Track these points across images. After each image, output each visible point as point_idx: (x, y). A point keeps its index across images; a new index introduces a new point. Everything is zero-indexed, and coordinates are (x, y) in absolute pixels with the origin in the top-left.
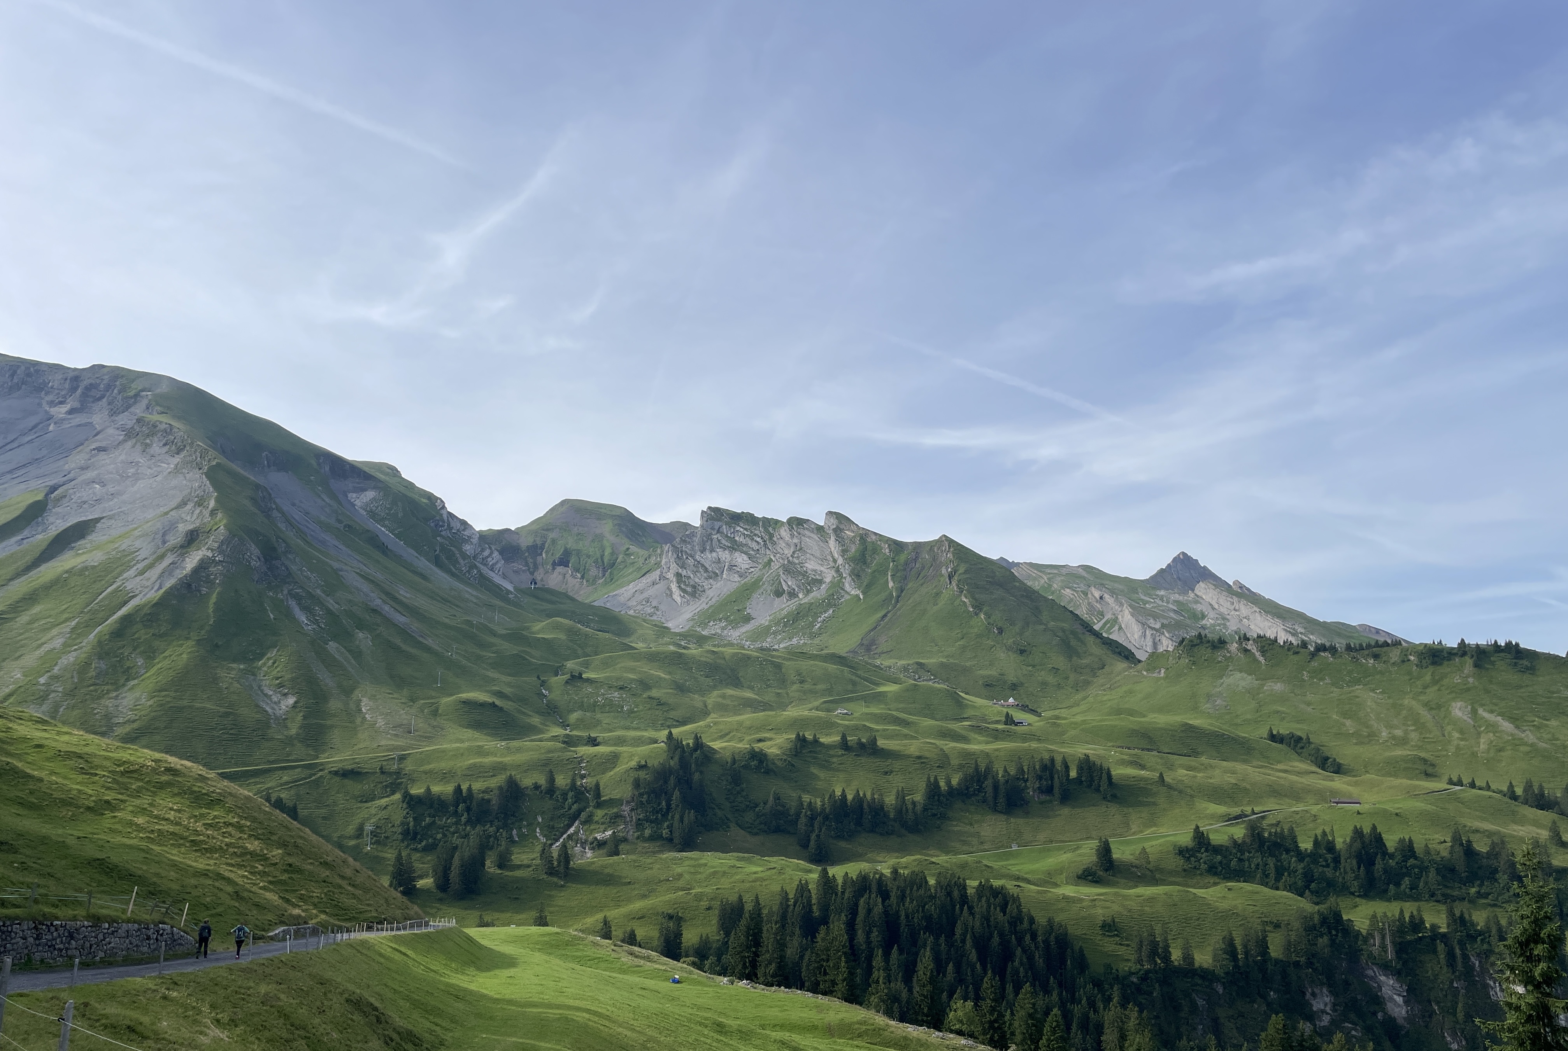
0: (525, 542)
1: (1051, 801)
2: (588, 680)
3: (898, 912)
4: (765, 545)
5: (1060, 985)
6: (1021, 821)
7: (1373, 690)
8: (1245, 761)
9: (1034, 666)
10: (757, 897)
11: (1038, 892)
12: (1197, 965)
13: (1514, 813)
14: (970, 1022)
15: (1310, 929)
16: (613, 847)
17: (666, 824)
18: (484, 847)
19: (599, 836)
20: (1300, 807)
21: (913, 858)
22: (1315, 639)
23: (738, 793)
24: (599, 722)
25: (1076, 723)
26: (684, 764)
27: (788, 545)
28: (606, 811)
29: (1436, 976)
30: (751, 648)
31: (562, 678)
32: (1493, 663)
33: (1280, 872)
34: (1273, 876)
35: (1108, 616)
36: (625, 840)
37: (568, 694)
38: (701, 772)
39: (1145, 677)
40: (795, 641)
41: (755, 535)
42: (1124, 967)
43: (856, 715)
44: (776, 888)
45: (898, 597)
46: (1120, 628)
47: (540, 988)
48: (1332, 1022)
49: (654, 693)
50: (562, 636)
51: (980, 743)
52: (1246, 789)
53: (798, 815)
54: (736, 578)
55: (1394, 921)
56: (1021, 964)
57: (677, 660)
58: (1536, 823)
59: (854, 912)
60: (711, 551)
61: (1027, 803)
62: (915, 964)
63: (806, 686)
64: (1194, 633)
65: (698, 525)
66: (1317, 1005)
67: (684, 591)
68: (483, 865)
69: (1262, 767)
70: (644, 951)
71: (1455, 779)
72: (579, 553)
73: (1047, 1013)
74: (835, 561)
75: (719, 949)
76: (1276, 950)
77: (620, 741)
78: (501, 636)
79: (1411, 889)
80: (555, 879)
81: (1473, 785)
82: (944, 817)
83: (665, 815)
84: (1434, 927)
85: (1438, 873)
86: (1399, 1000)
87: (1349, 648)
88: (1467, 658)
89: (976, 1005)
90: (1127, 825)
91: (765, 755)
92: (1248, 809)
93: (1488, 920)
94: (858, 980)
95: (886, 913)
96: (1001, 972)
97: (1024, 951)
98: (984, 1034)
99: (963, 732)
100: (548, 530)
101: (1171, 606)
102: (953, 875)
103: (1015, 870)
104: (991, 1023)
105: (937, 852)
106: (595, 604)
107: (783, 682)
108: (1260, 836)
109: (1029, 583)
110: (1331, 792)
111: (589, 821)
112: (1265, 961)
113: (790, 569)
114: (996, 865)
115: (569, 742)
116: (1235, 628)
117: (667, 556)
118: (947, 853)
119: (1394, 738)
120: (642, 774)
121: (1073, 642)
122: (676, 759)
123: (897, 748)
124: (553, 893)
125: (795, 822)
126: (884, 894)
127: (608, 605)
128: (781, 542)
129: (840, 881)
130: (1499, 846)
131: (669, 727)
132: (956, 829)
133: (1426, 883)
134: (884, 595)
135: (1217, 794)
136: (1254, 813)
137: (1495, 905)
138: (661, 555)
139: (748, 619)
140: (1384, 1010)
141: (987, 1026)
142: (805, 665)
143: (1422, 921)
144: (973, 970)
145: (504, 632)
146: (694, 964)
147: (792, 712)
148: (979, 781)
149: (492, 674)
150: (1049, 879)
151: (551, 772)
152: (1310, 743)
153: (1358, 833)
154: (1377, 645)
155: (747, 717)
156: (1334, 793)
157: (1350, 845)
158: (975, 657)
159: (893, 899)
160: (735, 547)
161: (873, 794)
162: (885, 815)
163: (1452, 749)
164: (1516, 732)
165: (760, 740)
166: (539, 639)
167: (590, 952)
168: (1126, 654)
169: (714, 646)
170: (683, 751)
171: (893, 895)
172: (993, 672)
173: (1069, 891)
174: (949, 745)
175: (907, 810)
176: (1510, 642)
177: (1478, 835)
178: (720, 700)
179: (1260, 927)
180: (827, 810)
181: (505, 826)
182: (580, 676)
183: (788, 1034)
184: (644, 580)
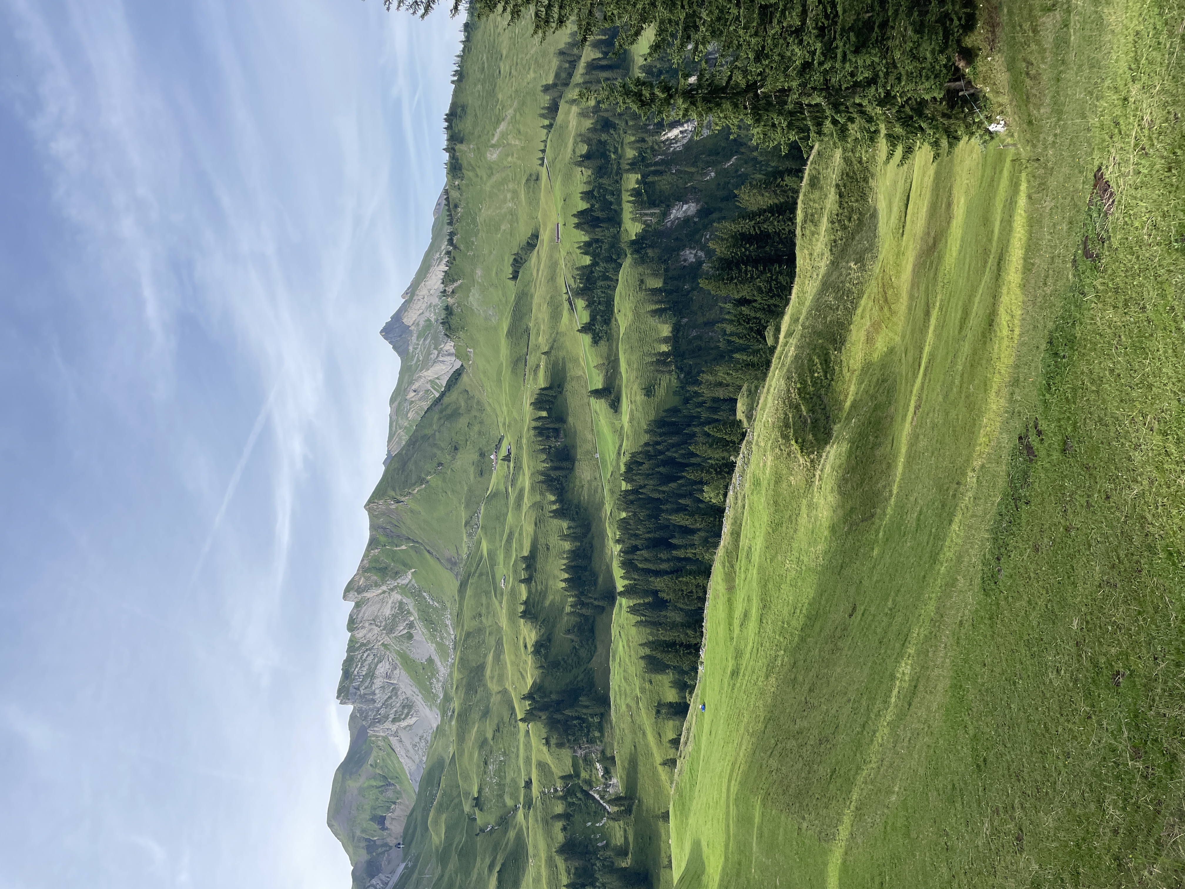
0: (364, 856)
1: (564, 430)
2: (479, 792)
3: (646, 539)
4: (370, 649)
5: (689, 425)
6: (579, 451)
7: (480, 210)
8: (532, 297)
9: (467, 440)
10: (641, 645)
11: (628, 439)
12: (670, 335)
13: (561, 127)
14: (717, 488)
15: (642, 260)
16: (608, 761)
17: (590, 719)
18: (612, 869)
19: (601, 773)
20: (562, 263)
21: (608, 529)
22: (444, 246)
23: (565, 662)
24: (514, 780)
25: (508, 411)
26: (544, 708)
27: (370, 630)
28: (582, 769)
29: (669, 183)
30: (453, 658)
31: (478, 814)
32: (459, 131)
33: (606, 278)
34: (609, 283)
35: (429, 386)
36: (603, 752)
37: (491, 808)
38: (551, 693)
39: (474, 362)
40: (448, 622)
41: (361, 658)
42: (675, 382)
43: (505, 572)
44: (633, 631)
45: (413, 541)
46: (438, 378)
47: (715, 822)
48: (702, 250)
49: (489, 735)
50: (444, 817)
51: (524, 480)
52: (551, 298)
53: (581, 615)
54: (397, 672)
55: (635, 207)
56: (676, 452)
57: (463, 718)
58: (568, 113)
59: (648, 571)
60: (375, 694)
61: (566, 446)
62: (681, 527)
63: (483, 611)
64: (441, 327)
65: (352, 707)
66: (692, 259)
67: (407, 715)
68: (626, 868)
69: (535, 286)
70: (683, 733)
71: (540, 162)
72: (374, 808)
73: (708, 435)
74: (384, 592)
75: (679, 673)
76: (657, 283)
77: (528, 761)
78: (443, 871)
79: (614, 195)
80: (634, 807)
81: (543, 151)
82: (578, 506)
83: (584, 720)
84: (637, 182)
85: (602, 177)
86: (685, 207)
87: (450, 223)
88: (457, 148)
89: (706, 484)
90: (579, 378)
91: (537, 642)
92: (565, 297)
93: (631, 148)
94: (694, 568)
95: (647, 548)
96: (683, 466)
97: (668, 450)
98: (725, 478)
99: (517, 492)
100: (353, 837)
101: (421, 343)
102: (618, 499)
103: (613, 456)
104: (717, 473)
105: (604, 511)
106: (417, 791)
107: (480, 631)
108: (582, 290)
109: (404, 443)
110: (551, 242)
111: (589, 783)
112: (665, 291)
113: (390, 629)
114: (610, 469)
115: (529, 804)
116: (437, 299)
117: (377, 731)
118: (604, 504)
119: (513, 199)
120: (553, 741)
121: (449, 411)
122: (541, 714)
123: (529, 541)
124: (644, 808)
125: (586, 618)
126: (634, 549)
127: (418, 779)
128: (368, 636)
129: (626, 582)
130: (583, 138)
131: (516, 721)
132: (586, 498)
133: (609, 185)
134: (412, 553)
135: (555, 316)
136: (567, 293)
137: (622, 143)
138: (377, 737)
139: (430, 661)
140: (693, 217)
141: (719, 476)
142: (467, 614)
143: (634, 189)
144: (683, 486)
145: (440, 868)
146: (691, 693)
147: (504, 622)
148: (551, 481)
149: (474, 876)
150: (619, 432)
151: (552, 818)
152: (518, 253)
153: (578, 226)
154: (448, 205)
155: (508, 658)
156: (551, 240)
157: (586, 231)
158: (460, 483)
159: (638, 543)
160: (371, 675)
161: (563, 558)
162: (578, 549)
163: (519, 162)
164: (506, 121)
165: (526, 647)
166: (446, 837)
167: (686, 776)
168: (457, 375)
169: (452, 687)
170: (535, 708)
171: (634, 543)
172: (472, 470)
173: (625, 418)
174: (527, 502)
175: (574, 533)
176: (445, 119)
177: (577, 150)
178: (495, 680)
179: (644, 293)
180: (576, 593)
181: (595, 853)
182: (476, 799)
183: (735, 620)
184: (397, 750)
